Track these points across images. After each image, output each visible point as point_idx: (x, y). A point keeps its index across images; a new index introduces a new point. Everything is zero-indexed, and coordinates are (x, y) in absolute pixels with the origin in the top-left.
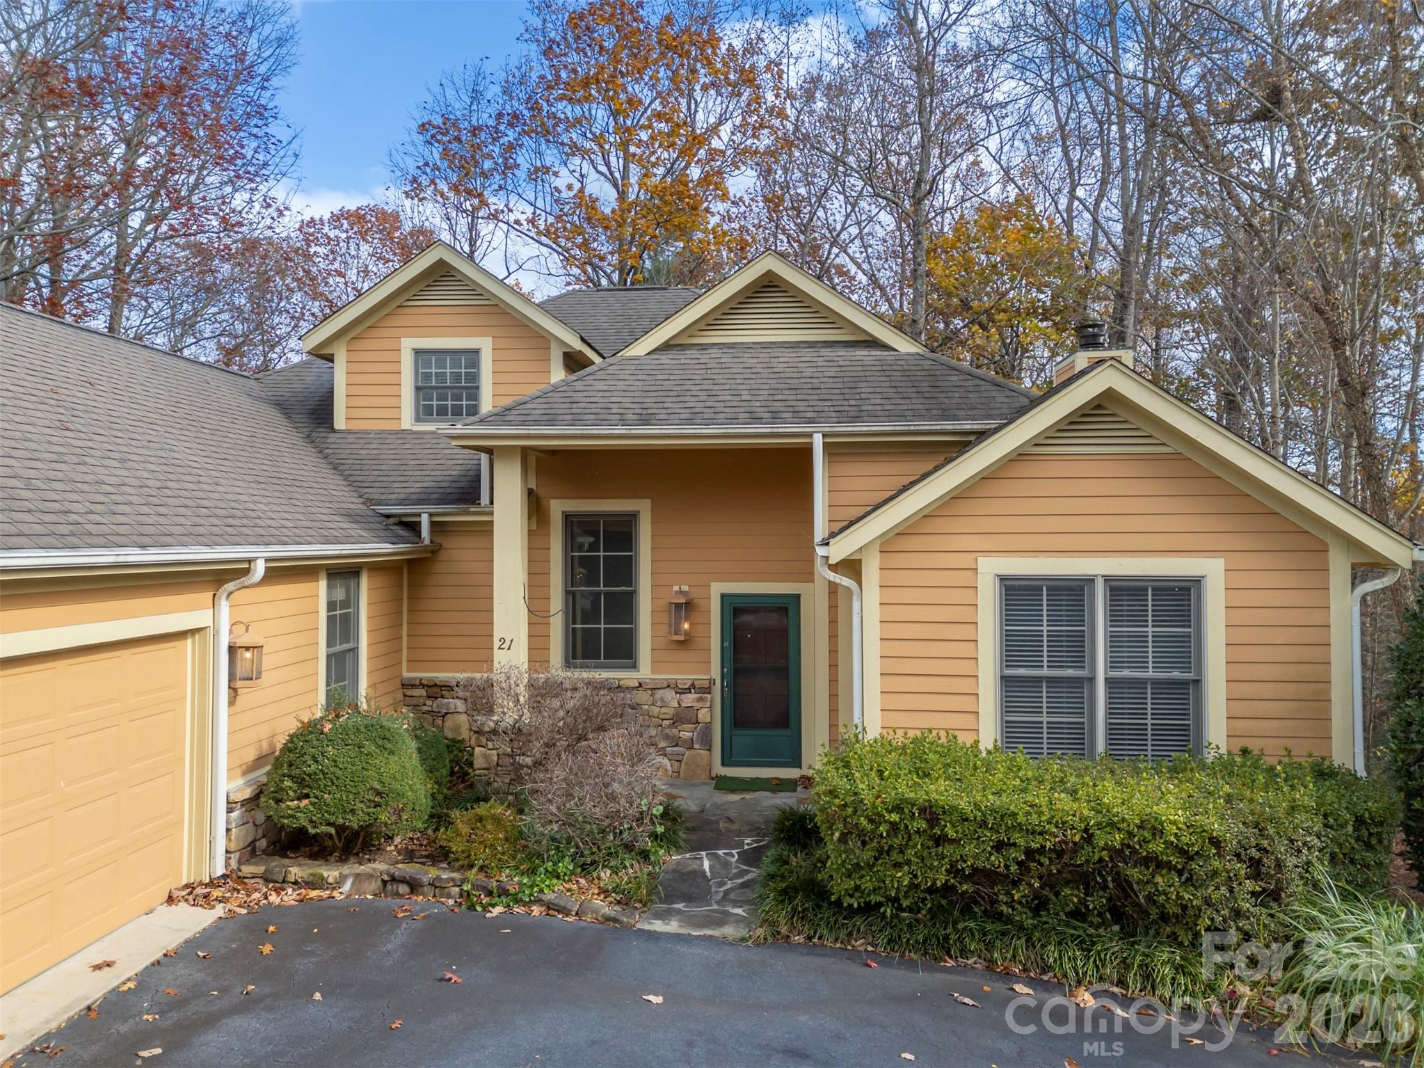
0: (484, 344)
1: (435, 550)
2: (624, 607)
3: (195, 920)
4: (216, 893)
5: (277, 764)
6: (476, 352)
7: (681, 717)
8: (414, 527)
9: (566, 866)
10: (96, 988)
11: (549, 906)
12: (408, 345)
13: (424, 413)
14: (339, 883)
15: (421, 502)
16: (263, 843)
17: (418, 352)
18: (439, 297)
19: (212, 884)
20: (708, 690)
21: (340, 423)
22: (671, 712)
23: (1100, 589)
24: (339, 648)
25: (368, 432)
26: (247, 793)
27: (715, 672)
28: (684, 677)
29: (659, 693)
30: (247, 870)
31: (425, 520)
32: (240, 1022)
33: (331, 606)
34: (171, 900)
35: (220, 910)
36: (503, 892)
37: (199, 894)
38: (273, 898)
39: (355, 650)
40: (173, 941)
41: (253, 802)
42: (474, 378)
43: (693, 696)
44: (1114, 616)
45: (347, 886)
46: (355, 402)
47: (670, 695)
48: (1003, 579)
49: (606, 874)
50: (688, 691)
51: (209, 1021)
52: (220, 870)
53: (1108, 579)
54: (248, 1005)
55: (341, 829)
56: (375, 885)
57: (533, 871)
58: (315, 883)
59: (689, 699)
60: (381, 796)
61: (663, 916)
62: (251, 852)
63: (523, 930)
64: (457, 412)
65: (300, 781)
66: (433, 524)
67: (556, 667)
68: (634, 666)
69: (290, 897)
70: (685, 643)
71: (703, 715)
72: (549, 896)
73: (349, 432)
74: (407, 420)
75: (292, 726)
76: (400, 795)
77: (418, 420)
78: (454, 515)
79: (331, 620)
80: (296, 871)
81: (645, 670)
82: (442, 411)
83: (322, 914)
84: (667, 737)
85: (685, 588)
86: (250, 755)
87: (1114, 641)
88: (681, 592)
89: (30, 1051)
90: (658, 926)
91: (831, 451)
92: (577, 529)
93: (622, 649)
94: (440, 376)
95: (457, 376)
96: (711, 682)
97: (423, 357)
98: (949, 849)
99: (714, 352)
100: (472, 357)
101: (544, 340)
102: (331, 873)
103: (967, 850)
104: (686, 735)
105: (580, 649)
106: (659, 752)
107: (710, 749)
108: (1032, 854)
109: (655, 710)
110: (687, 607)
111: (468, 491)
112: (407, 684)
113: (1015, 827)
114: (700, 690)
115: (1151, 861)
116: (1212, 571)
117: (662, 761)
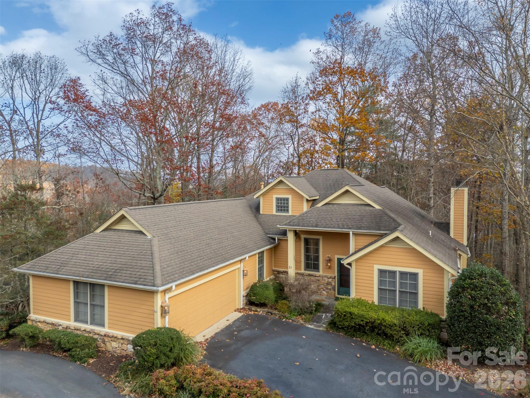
0: (290, 197)
1: (279, 244)
2: (317, 259)
3: (239, 315)
4: (242, 311)
5: (250, 290)
6: (288, 198)
7: (329, 284)
8: (275, 239)
9: (296, 314)
10: (227, 323)
11: (293, 320)
12: (275, 196)
13: (278, 210)
14: (260, 312)
15: (276, 234)
16: (248, 303)
17: (276, 198)
18: (281, 187)
19: (241, 309)
20: (335, 278)
21: (261, 212)
22: (326, 282)
23: (398, 273)
24: (261, 265)
25: (267, 215)
26: (246, 295)
27: (336, 275)
28: (329, 275)
29: (324, 278)
30: (246, 307)
32: (246, 331)
33: (259, 258)
34: (235, 311)
35: (242, 314)
36: (285, 317)
37: (239, 310)
38: (250, 313)
39: (263, 266)
40: (236, 318)
41: (246, 296)
42: (288, 203)
44: (401, 278)
45: (261, 312)
46: (264, 208)
47: (326, 279)
48: (379, 270)
49: (303, 316)
50: (330, 278)
51: (242, 330)
52: (242, 307)
53: (399, 272)
54: (247, 329)
55: (260, 303)
56: (265, 313)
57: (290, 314)
58: (256, 311)
59: (330, 280)
60: (266, 298)
61: (311, 325)
62: (246, 304)
63: (288, 323)
64: (284, 210)
65: (254, 294)
66: (278, 239)
67: (303, 271)
68: (319, 271)
69: (252, 313)
70: (330, 267)
71: (333, 284)
72: (293, 319)
73: (263, 214)
74: (274, 212)
75: (252, 283)
76: (269, 298)
77: (277, 212)
78: (281, 237)
79: (259, 261)
80: (253, 309)
81: (321, 273)
82: (281, 210)
83: (257, 316)
84: (325, 287)
86: (246, 287)
87: (401, 283)
88: (328, 257)
89: (222, 330)
90: (310, 326)
91: (354, 234)
92: (307, 241)
93: (316, 267)
94: (281, 203)
95: (284, 203)
96: (335, 277)
97: (278, 199)
98: (354, 320)
99: (335, 206)
100: (287, 199)
101: (302, 197)
102: (259, 310)
103: (357, 320)
104: (329, 287)
105: (308, 267)
106: (324, 290)
107: (335, 291)
108: (367, 323)
109: (323, 282)
110: (330, 260)
111: (284, 233)
112: (274, 271)
113: (364, 318)
114: (332, 278)
115: (385, 326)
116: (420, 272)
117: (324, 292)
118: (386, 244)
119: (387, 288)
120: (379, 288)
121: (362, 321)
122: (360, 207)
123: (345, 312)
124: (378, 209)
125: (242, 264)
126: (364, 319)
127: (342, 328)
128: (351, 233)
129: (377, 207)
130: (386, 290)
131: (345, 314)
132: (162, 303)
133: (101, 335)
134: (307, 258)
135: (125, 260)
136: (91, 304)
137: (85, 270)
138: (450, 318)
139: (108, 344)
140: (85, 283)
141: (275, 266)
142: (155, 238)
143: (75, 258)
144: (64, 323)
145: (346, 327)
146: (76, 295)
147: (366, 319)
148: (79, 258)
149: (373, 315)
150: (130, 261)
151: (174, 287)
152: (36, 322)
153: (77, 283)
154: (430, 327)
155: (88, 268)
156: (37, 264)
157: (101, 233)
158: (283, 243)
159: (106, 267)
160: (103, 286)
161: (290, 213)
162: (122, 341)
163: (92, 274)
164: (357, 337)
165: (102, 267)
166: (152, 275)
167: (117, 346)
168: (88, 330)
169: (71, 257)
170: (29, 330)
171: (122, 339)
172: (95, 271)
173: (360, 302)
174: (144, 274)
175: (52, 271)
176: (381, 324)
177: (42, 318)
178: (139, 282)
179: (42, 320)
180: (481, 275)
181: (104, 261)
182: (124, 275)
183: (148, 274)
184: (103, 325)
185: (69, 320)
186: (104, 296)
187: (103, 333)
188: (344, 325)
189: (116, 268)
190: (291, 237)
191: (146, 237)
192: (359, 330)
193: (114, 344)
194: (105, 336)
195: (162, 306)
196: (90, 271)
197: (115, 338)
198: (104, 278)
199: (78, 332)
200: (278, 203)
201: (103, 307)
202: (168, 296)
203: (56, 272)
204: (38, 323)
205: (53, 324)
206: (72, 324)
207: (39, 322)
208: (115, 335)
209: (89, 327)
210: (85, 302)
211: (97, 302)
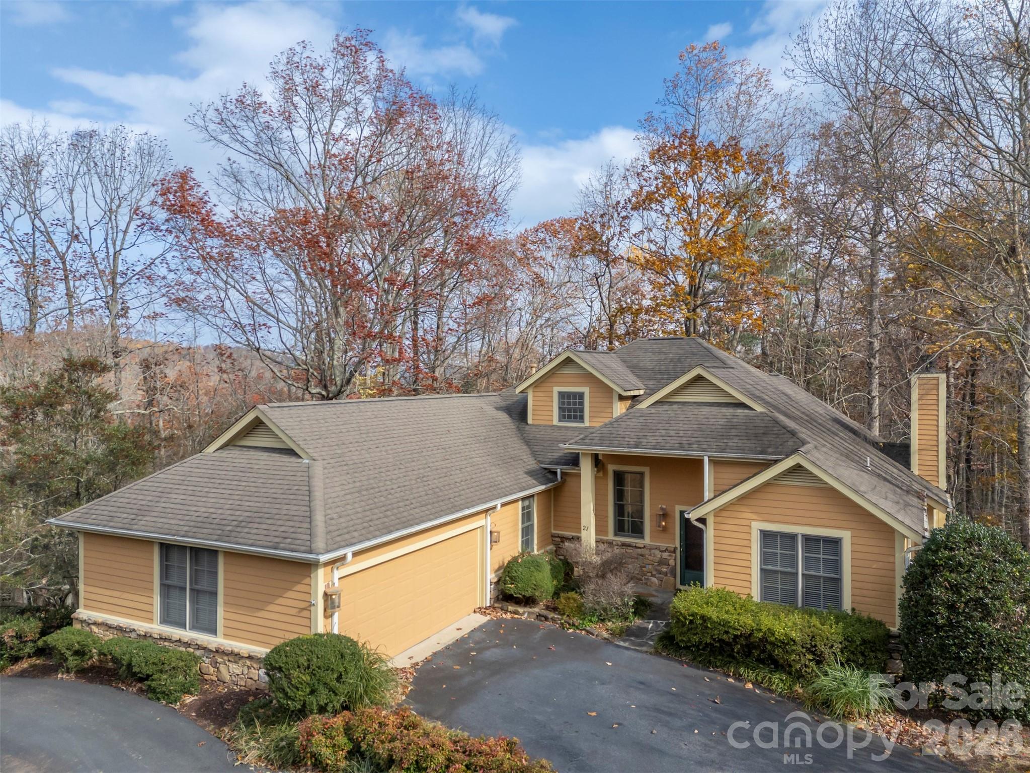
0: (586, 390)
1: (564, 482)
2: (639, 512)
3: (482, 619)
4: (487, 612)
5: (504, 572)
6: (583, 393)
7: (662, 562)
8: (555, 473)
9: (595, 619)
10: (458, 635)
11: (588, 632)
12: (556, 389)
13: (562, 418)
14: (523, 614)
15: (558, 464)
16: (501, 597)
17: (560, 393)
18: (567, 371)
19: (486, 608)
20: (674, 552)
21: (530, 421)
22: (657, 560)
23: (800, 538)
24: (526, 524)
25: (540, 426)
26: (496, 580)
27: (678, 544)
28: (664, 545)
29: (653, 551)
30: (496, 605)
31: (559, 471)
32: (494, 650)
33: (523, 509)
34: (475, 612)
35: (488, 617)
36: (574, 625)
37: (482, 610)
38: (504, 616)
39: (532, 525)
40: (477, 625)
41: (497, 583)
42: (582, 404)
43: (667, 554)
44: (806, 549)
45: (526, 615)
46: (536, 413)
47: (657, 552)
48: (761, 531)
49: (610, 624)
50: (665, 551)
51: (488, 648)
52: (488, 605)
53: (803, 535)
54: (496, 646)
55: (524, 596)
56: (535, 616)
57: (584, 619)
58: (516, 613)
59: (665, 555)
60: (536, 587)
61: (624, 641)
62: (497, 599)
63: (577, 638)
64: (575, 417)
65: (511, 578)
66: (563, 474)
67: (611, 537)
68: (643, 538)
69: (509, 616)
70: (665, 529)
71: (672, 562)
72: (588, 628)
73: (533, 425)
74: (556, 422)
75: (510, 558)
76: (542, 587)
77: (560, 421)
78: (568, 469)
79: (523, 515)
80: (510, 608)
81: (647, 540)
82: (569, 417)
83: (518, 622)
84: (656, 570)
85: (664, 507)
86: (496, 567)
87: (806, 559)
88: (662, 509)
89: (446, 648)
90: (622, 644)
91: (714, 462)
92: (619, 478)
93: (637, 530)
94: (569, 403)
95: (575, 404)
96: (675, 549)
97: (562, 395)
98: (710, 631)
99: (675, 407)
100: (581, 395)
101: (611, 390)
102: (521, 610)
103: (716, 632)
104: (664, 570)
105: (620, 528)
106: (653, 575)
107: (675, 577)
108: (736, 636)
109: (651, 558)
110: (665, 515)
111: (574, 460)
112: (553, 536)
113: (730, 627)
114: (670, 552)
115: (772, 644)
116: (846, 536)
117: (654, 580)
118: (775, 478)
119: (779, 568)
120: (762, 569)
121: (727, 632)
122: (724, 410)
123: (692, 615)
124: (761, 413)
125: (489, 518)
126: (731, 631)
127: (687, 648)
128: (706, 459)
129: (759, 409)
130: (776, 572)
131: (691, 618)
132: (328, 586)
133: (211, 651)
134: (620, 510)
135: (258, 504)
136: (191, 590)
137: (182, 523)
138: (908, 628)
139: (222, 668)
140: (182, 548)
141: (557, 527)
142: (316, 463)
143: (163, 500)
144: (142, 626)
145: (694, 646)
146: (165, 571)
147: (736, 629)
148: (172, 500)
149: (748, 621)
150: (267, 505)
151: (350, 556)
152: (89, 624)
153: (166, 548)
154: (866, 648)
155: (187, 518)
156: (92, 511)
157: (216, 454)
158: (570, 481)
159: (222, 517)
160: (213, 553)
161: (587, 423)
162: (248, 663)
163: (195, 530)
164: (717, 667)
165: (214, 516)
166: (308, 532)
167: (238, 672)
168: (186, 640)
169: (157, 499)
170: (75, 639)
171: (250, 658)
172: (200, 525)
173: (724, 597)
174: (292, 530)
175: (120, 525)
176: (764, 640)
177: (100, 616)
178: (282, 545)
179: (100, 621)
180: (969, 542)
181: (217, 506)
182: (255, 531)
183: (300, 530)
184: (214, 631)
185: (151, 620)
186: (216, 573)
187: (212, 647)
188: (689, 641)
189: (241, 519)
190: (586, 470)
191: (300, 460)
192: (721, 651)
193: (235, 668)
194: (217, 651)
195: (325, 594)
196: (192, 524)
197: (235, 657)
198: (216, 537)
199: (166, 644)
200: (563, 403)
201: (214, 594)
202: (337, 574)
203: (127, 526)
204: (93, 627)
205: (120, 629)
206: (157, 628)
207: (95, 624)
208: (236, 650)
209: (187, 634)
210: (182, 584)
211: (204, 585)
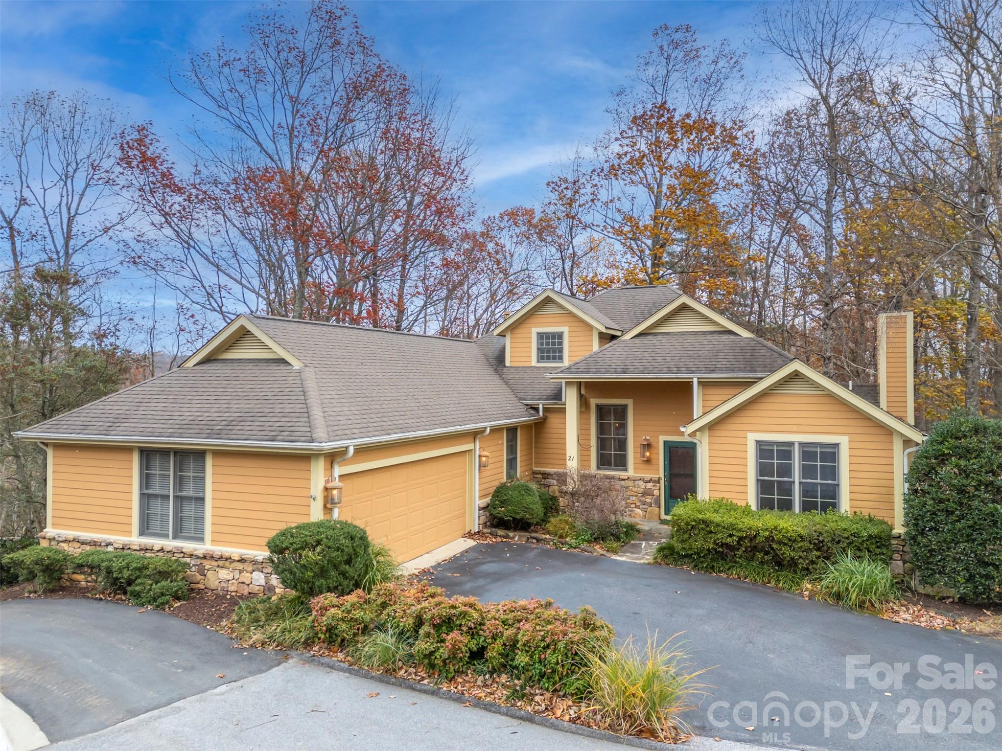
0: (565, 330)
1: (546, 417)
2: (622, 445)
3: (471, 543)
4: (477, 536)
5: (494, 496)
6: (562, 333)
7: (646, 493)
8: (537, 410)
9: (588, 538)
12: (535, 330)
13: (541, 359)
14: (514, 537)
15: (539, 399)
16: (488, 524)
17: (538, 333)
18: (547, 311)
19: (475, 534)
20: (658, 482)
21: (508, 364)
22: (641, 490)
23: (797, 446)
24: (511, 457)
25: (519, 367)
26: (485, 505)
27: (662, 475)
28: (648, 476)
29: (637, 482)
30: (485, 530)
31: (541, 406)
32: (490, 565)
33: (508, 441)
34: (464, 537)
35: (478, 542)
36: (567, 544)
37: (470, 535)
38: (494, 540)
39: (516, 458)
40: (466, 547)
41: (486, 508)
42: (561, 344)
43: (651, 484)
44: (803, 457)
45: (516, 539)
46: (514, 354)
47: (641, 483)
48: (757, 442)
49: (604, 542)
50: (649, 482)
51: (483, 564)
52: (477, 530)
53: (800, 443)
54: (492, 562)
55: (514, 519)
56: (525, 539)
57: (577, 539)
58: (507, 537)
59: (649, 485)
60: (527, 509)
61: (621, 556)
62: (485, 525)
63: (572, 555)
64: (554, 358)
65: (501, 502)
66: (544, 408)
67: (593, 469)
68: (626, 470)
69: (499, 540)
70: (648, 461)
71: (656, 492)
72: (582, 547)
73: (511, 367)
74: (534, 363)
75: (497, 485)
76: (533, 510)
77: (538, 362)
78: (550, 404)
79: (507, 447)
80: (500, 532)
81: (631, 472)
82: (548, 358)
84: (640, 501)
85: (648, 438)
86: (484, 492)
87: (803, 468)
88: (646, 439)
89: (440, 563)
90: (618, 558)
91: (703, 384)
92: (602, 411)
93: (621, 462)
94: (548, 344)
95: (554, 344)
96: (659, 479)
97: (541, 336)
98: (713, 535)
99: (660, 337)
100: (560, 335)
101: (590, 327)
102: (511, 534)
103: (719, 536)
104: (648, 501)
105: (604, 461)
106: (637, 507)
107: (659, 507)
108: (741, 539)
109: (635, 489)
110: (648, 446)
111: (557, 396)
112: (534, 473)
113: (735, 529)
114: (655, 482)
115: (780, 542)
116: (843, 441)
117: (638, 511)
118: (768, 389)
119: (775, 479)
120: (758, 480)
121: (731, 536)
122: (709, 337)
123: (695, 521)
124: (747, 338)
125: (477, 442)
126: (734, 532)
127: (686, 556)
128: (695, 381)
129: (745, 334)
130: (772, 482)
131: (693, 524)
132: (327, 482)
133: (198, 557)
134: (602, 444)
135: (248, 406)
136: (175, 497)
137: (165, 426)
139: (210, 574)
140: (164, 453)
141: (537, 464)
142: (307, 369)
143: (142, 408)
144: (119, 539)
145: (695, 553)
146: (146, 480)
147: (740, 530)
148: (152, 408)
150: (258, 406)
151: (351, 450)
152: (59, 542)
153: (148, 454)
155: (171, 422)
156: (63, 423)
157: (196, 368)
158: (554, 420)
159: (209, 418)
160: (199, 455)
161: (566, 363)
162: (240, 566)
163: (180, 431)
164: (720, 571)
165: (200, 418)
166: (308, 424)
167: (230, 577)
168: (169, 549)
169: (136, 408)
170: (44, 555)
171: (242, 560)
172: (185, 426)
174: (290, 424)
175: (96, 432)
176: (770, 539)
177: (71, 534)
178: (279, 438)
179: (71, 538)
181: (203, 410)
182: (248, 428)
183: (298, 424)
184: (201, 539)
185: (129, 533)
186: (203, 479)
187: (200, 553)
188: (691, 549)
189: (231, 419)
190: (571, 400)
191: (290, 367)
192: (723, 556)
193: (224, 574)
194: (205, 557)
195: (326, 489)
196: (177, 426)
197: (224, 560)
198: (205, 436)
199: (148, 555)
200: (542, 344)
201: (202, 500)
202: (338, 471)
203: (104, 432)
204: (63, 544)
205: (94, 543)
206: (135, 540)
207: (65, 541)
208: (227, 554)
209: (170, 544)
210: (165, 492)
211: (189, 491)
